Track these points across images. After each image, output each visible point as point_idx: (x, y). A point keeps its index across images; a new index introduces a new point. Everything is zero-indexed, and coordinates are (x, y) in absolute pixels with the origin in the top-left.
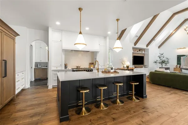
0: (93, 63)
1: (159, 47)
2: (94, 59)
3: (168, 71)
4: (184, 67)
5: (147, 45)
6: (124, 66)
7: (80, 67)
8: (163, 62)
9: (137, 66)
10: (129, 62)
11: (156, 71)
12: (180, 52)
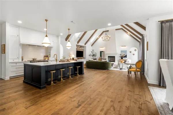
0: (47, 56)
1: (92, 46)
2: (48, 53)
3: (96, 60)
4: (103, 58)
5: (85, 44)
6: (70, 58)
7: (36, 59)
8: (94, 55)
9: (79, 58)
10: (74, 55)
11: (89, 60)
12: (102, 49)
